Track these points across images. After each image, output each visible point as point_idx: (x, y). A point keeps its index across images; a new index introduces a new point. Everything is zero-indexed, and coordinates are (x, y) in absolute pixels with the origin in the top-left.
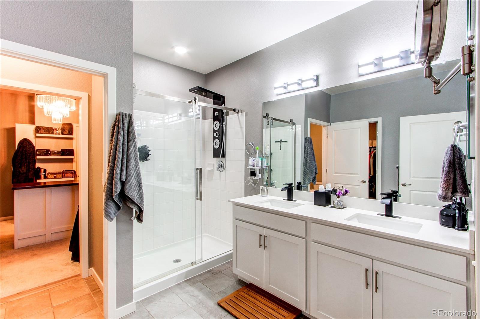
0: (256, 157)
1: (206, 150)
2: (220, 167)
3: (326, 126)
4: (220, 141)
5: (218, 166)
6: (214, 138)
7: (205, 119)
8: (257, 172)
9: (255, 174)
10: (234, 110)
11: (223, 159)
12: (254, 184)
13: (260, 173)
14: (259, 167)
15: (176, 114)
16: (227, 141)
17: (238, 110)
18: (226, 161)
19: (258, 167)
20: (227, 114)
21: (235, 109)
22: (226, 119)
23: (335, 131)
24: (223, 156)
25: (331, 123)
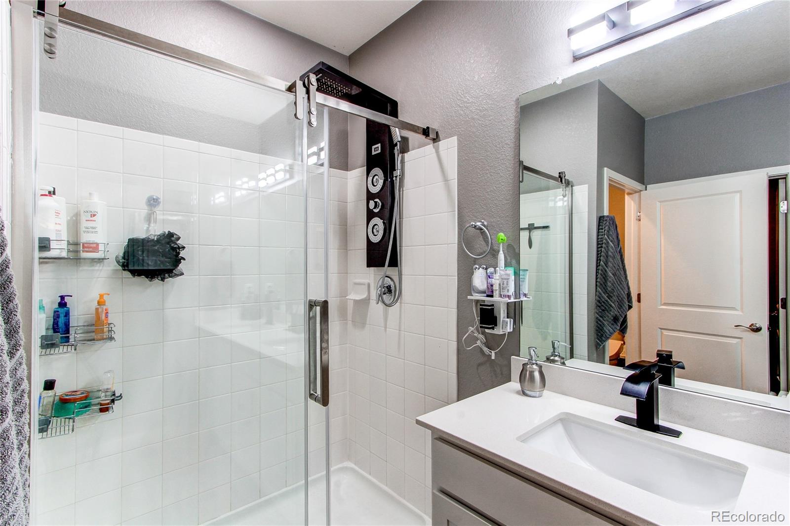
0: (495, 267)
1: (348, 248)
2: (385, 294)
3: (636, 192)
4: (384, 223)
5: (381, 291)
6: (370, 215)
7: (348, 171)
8: (502, 312)
9: (496, 317)
10: (426, 132)
11: (392, 272)
12: (490, 348)
13: (512, 314)
14: (509, 297)
15: (280, 166)
16: (405, 220)
17: (437, 133)
18: (403, 276)
19: (505, 296)
20: (405, 149)
21: (428, 128)
22: (403, 162)
23: (660, 202)
24: (394, 263)
25: (648, 186)
